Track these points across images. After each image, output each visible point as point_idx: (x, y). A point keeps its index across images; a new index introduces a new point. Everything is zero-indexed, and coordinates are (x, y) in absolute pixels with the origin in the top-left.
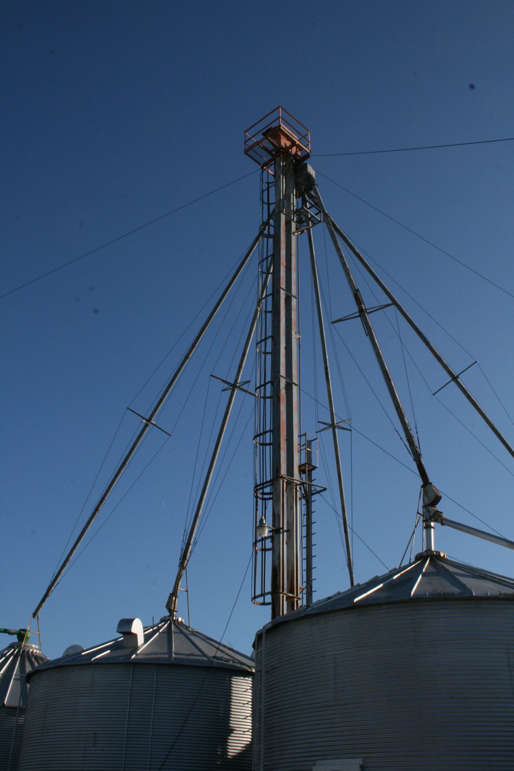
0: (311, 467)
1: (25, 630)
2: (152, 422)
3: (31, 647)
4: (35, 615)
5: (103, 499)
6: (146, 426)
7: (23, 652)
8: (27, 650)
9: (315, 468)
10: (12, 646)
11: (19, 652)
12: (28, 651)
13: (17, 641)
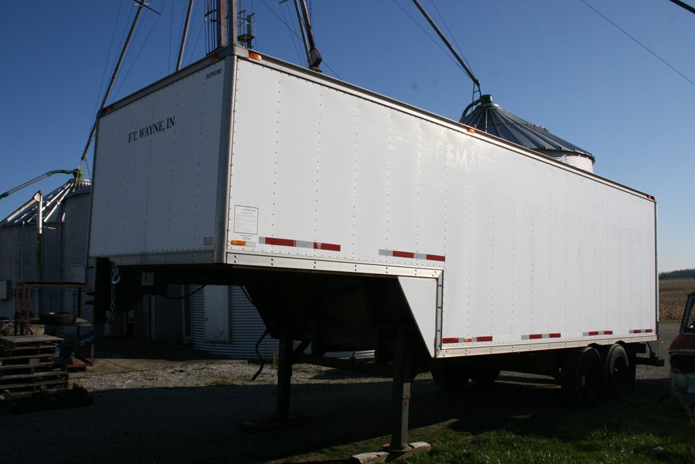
0: (250, 37)
1: (77, 170)
2: (145, 4)
3: (84, 181)
4: (83, 158)
5: (117, 69)
6: (140, 8)
7: (78, 185)
8: (80, 183)
9: (253, 37)
10: (70, 182)
11: (74, 185)
12: (81, 185)
13: (73, 177)
